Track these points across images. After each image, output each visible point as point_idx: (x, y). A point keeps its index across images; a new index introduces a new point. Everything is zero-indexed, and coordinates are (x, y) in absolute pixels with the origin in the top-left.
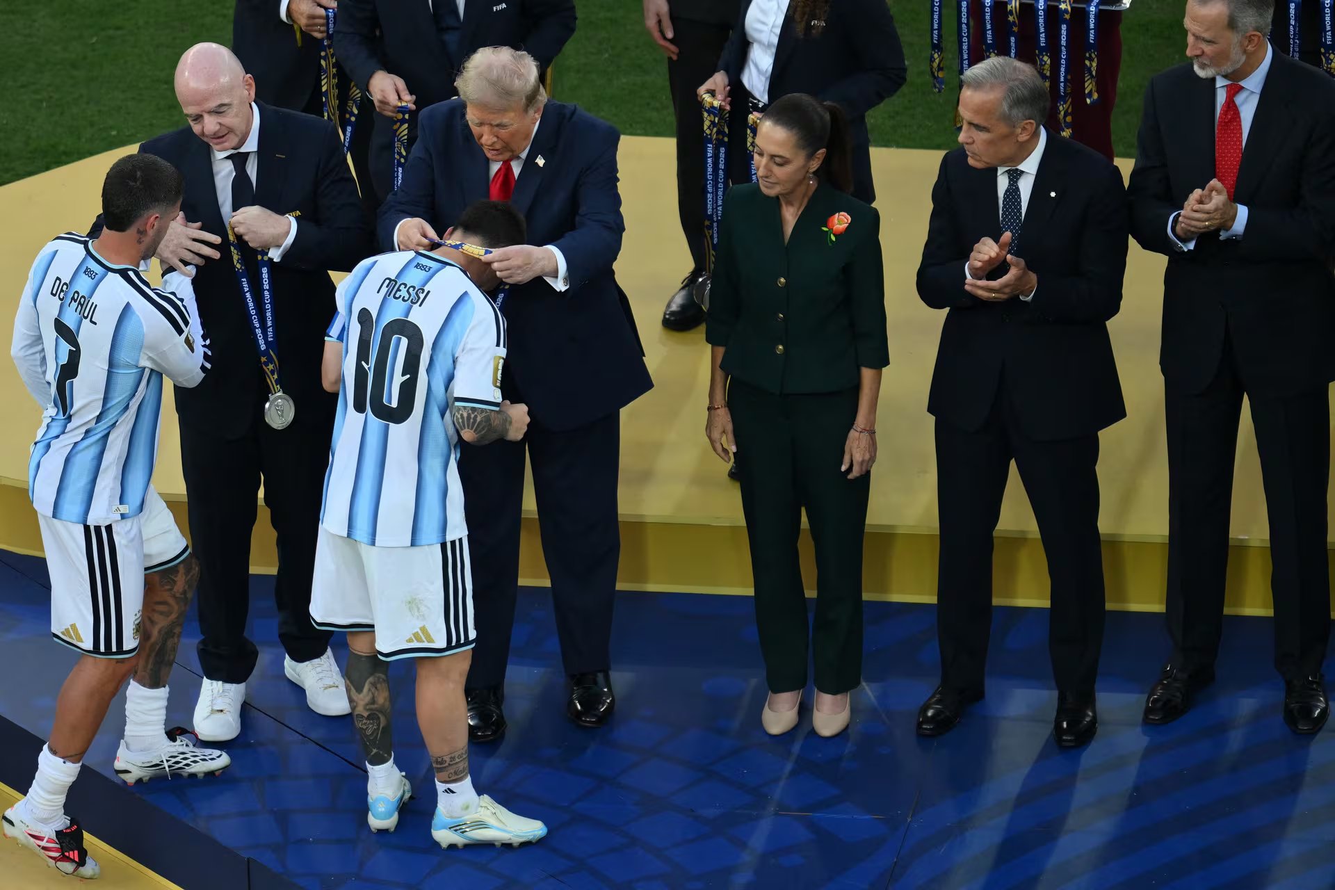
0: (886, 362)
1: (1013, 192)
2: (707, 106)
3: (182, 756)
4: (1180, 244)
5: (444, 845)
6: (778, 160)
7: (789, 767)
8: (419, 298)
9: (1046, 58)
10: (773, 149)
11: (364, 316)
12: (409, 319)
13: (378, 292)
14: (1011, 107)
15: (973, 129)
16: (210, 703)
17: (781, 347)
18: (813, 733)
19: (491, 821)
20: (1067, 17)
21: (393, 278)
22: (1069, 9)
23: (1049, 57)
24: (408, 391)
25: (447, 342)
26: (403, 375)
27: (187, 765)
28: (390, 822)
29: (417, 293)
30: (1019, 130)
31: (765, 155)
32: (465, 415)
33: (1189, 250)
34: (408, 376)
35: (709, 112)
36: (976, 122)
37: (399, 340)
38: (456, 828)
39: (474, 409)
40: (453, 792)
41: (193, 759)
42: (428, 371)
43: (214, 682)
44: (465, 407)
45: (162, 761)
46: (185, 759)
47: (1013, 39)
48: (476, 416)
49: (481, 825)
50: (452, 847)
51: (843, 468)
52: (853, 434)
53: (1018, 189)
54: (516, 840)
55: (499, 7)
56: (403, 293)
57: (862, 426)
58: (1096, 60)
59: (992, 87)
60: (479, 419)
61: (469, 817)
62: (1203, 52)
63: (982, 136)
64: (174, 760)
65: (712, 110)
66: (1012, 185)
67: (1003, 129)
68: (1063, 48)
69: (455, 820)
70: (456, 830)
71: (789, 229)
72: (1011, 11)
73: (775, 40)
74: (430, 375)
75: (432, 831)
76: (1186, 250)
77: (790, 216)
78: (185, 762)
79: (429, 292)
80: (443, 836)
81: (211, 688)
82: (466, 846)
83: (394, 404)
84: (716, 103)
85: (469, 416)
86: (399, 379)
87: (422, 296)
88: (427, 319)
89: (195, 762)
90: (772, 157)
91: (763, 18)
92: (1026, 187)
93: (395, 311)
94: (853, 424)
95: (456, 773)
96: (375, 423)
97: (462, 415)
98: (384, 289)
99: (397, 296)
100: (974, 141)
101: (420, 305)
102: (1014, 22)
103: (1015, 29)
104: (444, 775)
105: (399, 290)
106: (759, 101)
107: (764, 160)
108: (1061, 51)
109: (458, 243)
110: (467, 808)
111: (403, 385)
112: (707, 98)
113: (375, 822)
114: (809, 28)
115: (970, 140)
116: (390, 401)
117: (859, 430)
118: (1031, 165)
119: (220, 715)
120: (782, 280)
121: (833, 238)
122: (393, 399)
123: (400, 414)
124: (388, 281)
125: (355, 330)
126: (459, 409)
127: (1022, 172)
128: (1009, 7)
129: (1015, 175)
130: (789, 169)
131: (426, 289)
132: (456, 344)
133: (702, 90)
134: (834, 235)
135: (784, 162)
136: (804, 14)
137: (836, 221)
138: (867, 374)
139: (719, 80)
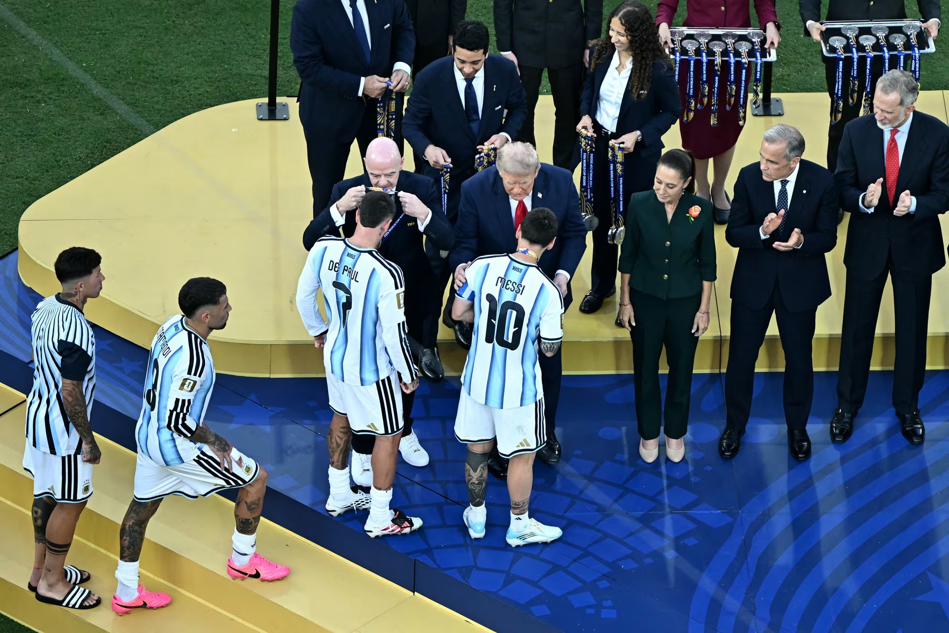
0: (715, 278)
1: (783, 192)
2: (584, 136)
3: (361, 501)
4: (866, 210)
5: (513, 546)
6: (670, 186)
7: (665, 482)
8: (520, 290)
9: (733, 86)
10: (668, 181)
11: (490, 298)
12: (516, 301)
13: (496, 285)
14: (790, 152)
15: (769, 163)
16: (361, 466)
17: (666, 276)
18: (668, 460)
19: (536, 531)
20: (746, 66)
21: (503, 277)
22: (747, 62)
23: (735, 86)
24: (517, 335)
25: (537, 313)
26: (514, 328)
27: (364, 505)
28: (481, 535)
29: (518, 287)
30: (792, 162)
31: (663, 184)
32: (549, 346)
33: (871, 213)
34: (517, 328)
35: (585, 138)
36: (772, 159)
37: (512, 312)
38: (521, 537)
39: (553, 343)
40: (520, 519)
41: (366, 501)
42: (528, 325)
43: (361, 455)
44: (548, 343)
45: (352, 504)
46: (362, 502)
47: (717, 78)
48: (554, 346)
49: (533, 535)
50: (518, 546)
51: (693, 331)
52: (698, 314)
53: (786, 190)
54: (549, 540)
55: (498, 108)
56: (510, 286)
57: (704, 311)
58: (760, 86)
59: (781, 142)
60: (555, 347)
61: (527, 531)
62: (885, 117)
63: (773, 167)
64: (357, 503)
65: (586, 137)
66: (783, 188)
67: (784, 162)
68: (743, 82)
69: (519, 534)
70: (520, 539)
71: (670, 216)
72: (717, 64)
73: (620, 101)
74: (529, 328)
75: (507, 539)
76: (870, 213)
77: (670, 211)
78: (362, 503)
79: (524, 286)
80: (513, 541)
81: (359, 457)
82: (524, 545)
83: (510, 341)
84: (589, 134)
85: (551, 347)
86: (512, 330)
87: (521, 289)
88: (525, 301)
89: (367, 503)
90: (667, 185)
91: (611, 89)
92: (790, 188)
93: (508, 296)
94: (698, 309)
95: (524, 510)
96: (499, 349)
97: (547, 346)
98: (499, 284)
99: (507, 287)
100: (769, 169)
101: (521, 294)
102: (718, 70)
103: (719, 73)
104: (517, 511)
105: (507, 284)
106: (608, 131)
107: (662, 186)
108: (741, 83)
109: (525, 249)
110: (526, 527)
111: (514, 333)
112: (584, 132)
113: (474, 534)
114: (639, 95)
115: (767, 169)
116: (508, 339)
117: (702, 312)
118: (792, 178)
119: (368, 472)
120: (668, 243)
121: (693, 219)
122: (509, 338)
123: (514, 346)
124: (500, 279)
125: (486, 305)
126: (545, 343)
127: (788, 181)
128: (716, 62)
129: (784, 183)
130: (676, 189)
131: (523, 284)
132: (542, 311)
133: (579, 126)
134: (693, 218)
135: (674, 186)
136: (637, 88)
137: (693, 211)
138: (706, 284)
139: (586, 120)
